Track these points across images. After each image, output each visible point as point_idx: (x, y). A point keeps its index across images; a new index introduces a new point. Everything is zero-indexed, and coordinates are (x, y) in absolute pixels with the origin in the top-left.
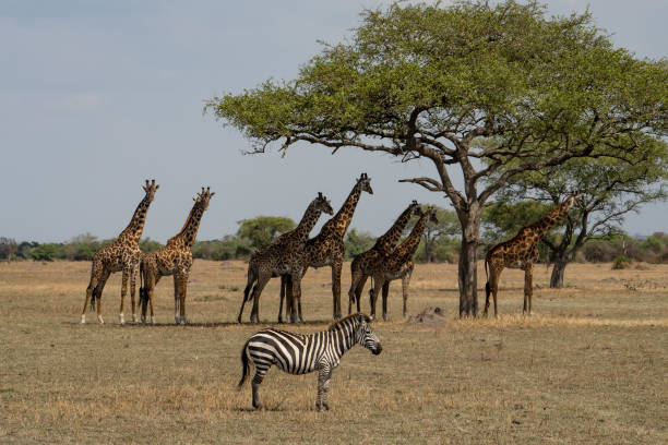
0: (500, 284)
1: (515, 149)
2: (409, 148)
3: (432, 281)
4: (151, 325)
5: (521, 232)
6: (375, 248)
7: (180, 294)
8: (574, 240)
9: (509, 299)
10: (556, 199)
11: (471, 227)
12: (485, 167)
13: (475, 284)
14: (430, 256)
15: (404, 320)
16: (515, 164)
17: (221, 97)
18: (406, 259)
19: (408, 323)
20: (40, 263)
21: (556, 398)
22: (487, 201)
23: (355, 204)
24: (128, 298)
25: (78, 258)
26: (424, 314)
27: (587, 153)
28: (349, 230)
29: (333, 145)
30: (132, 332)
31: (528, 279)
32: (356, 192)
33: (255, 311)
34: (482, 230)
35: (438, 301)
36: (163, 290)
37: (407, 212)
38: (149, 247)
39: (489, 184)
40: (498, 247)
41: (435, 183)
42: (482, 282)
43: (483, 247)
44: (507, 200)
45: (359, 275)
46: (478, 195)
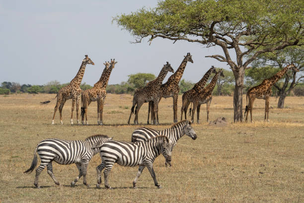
0: (254, 106)
1: (261, 41)
2: (211, 40)
3: (221, 105)
4: (86, 125)
5: (264, 81)
6: (194, 88)
7: (100, 110)
8: (289, 85)
9: (258, 114)
10: (280, 66)
11: (240, 79)
12: (247, 50)
13: (241, 107)
14: (220, 93)
15: (207, 124)
16: (261, 49)
17: (120, 15)
18: (209, 94)
19: (209, 125)
20: (32, 95)
21: (280, 161)
22: (247, 67)
23: (184, 68)
24: (75, 112)
25: (50, 93)
26: (217, 120)
27: (295, 43)
28: (181, 79)
29: (174, 39)
30: (76, 128)
31: (267, 104)
32: (185, 62)
33: (136, 118)
34: (245, 80)
35: (224, 114)
36: (92, 108)
37: (209, 71)
38: (85, 88)
39: (248, 59)
40: (253, 88)
41: (223, 58)
42: (244, 105)
43: (246, 88)
44: (257, 66)
45: (186, 101)
46: (243, 64)
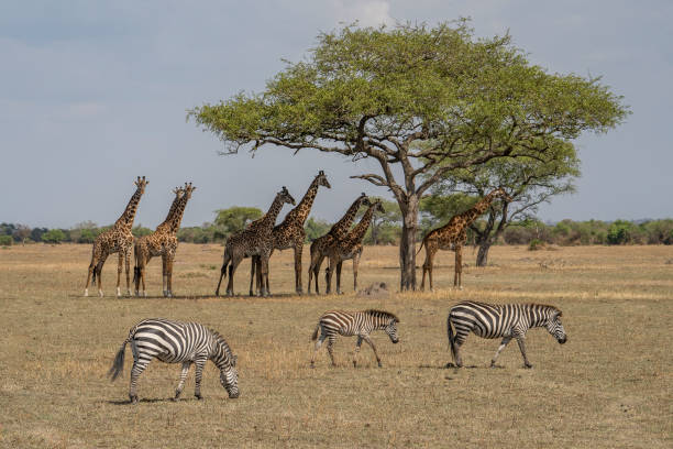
0: (435, 263)
1: (447, 150)
2: (359, 149)
3: (376, 262)
5: (453, 219)
6: (331, 233)
7: (167, 271)
8: (496, 226)
9: (442, 276)
10: (481, 192)
11: (411, 215)
12: (422, 165)
13: (413, 263)
14: (375, 241)
15: (354, 294)
16: (447, 163)
17: (201, 106)
18: (356, 242)
19: (357, 296)
20: (50, 245)
21: (482, 358)
22: (424, 194)
23: (313, 197)
25: (81, 242)
26: (371, 288)
27: (507, 153)
28: (309, 218)
29: (295, 147)
30: (127, 303)
31: (458, 259)
32: (314, 186)
33: (230, 286)
34: (420, 217)
35: (384, 277)
36: (153, 269)
37: (356, 203)
38: (140, 233)
39: (425, 180)
40: (433, 232)
41: (380, 179)
42: (420, 261)
43: (420, 232)
44: (441, 193)
45: (317, 255)
46: (416, 188)
